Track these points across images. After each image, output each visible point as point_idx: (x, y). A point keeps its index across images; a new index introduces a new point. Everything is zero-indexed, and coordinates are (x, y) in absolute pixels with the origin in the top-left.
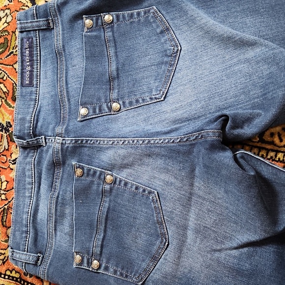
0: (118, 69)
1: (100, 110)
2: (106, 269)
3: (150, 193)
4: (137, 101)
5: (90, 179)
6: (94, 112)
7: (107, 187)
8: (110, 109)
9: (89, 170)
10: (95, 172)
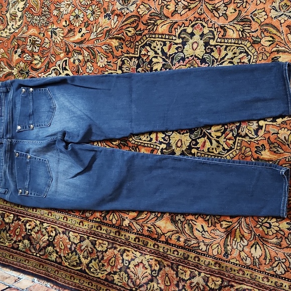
0: (33, 111)
1: (26, 128)
2: (31, 194)
3: (45, 160)
4: (40, 125)
5: (22, 157)
6: (23, 128)
7: (28, 160)
8: (29, 127)
9: (21, 154)
10: (24, 154)
